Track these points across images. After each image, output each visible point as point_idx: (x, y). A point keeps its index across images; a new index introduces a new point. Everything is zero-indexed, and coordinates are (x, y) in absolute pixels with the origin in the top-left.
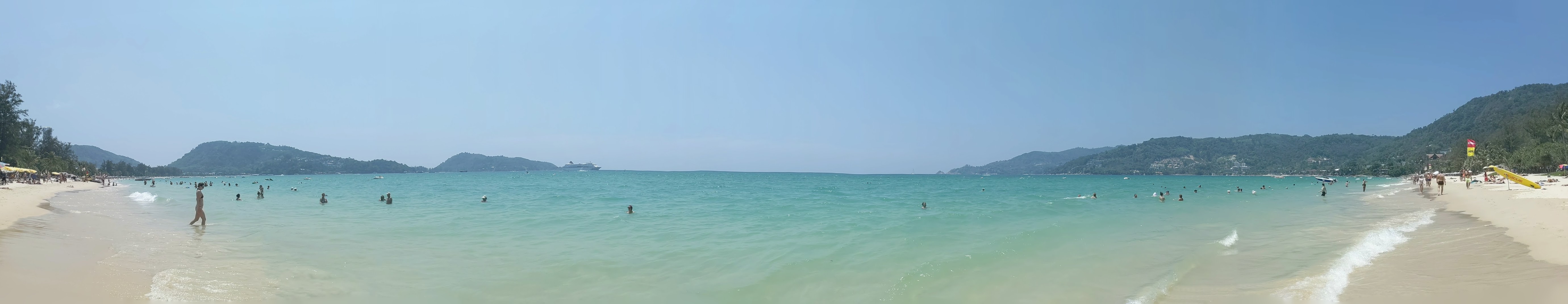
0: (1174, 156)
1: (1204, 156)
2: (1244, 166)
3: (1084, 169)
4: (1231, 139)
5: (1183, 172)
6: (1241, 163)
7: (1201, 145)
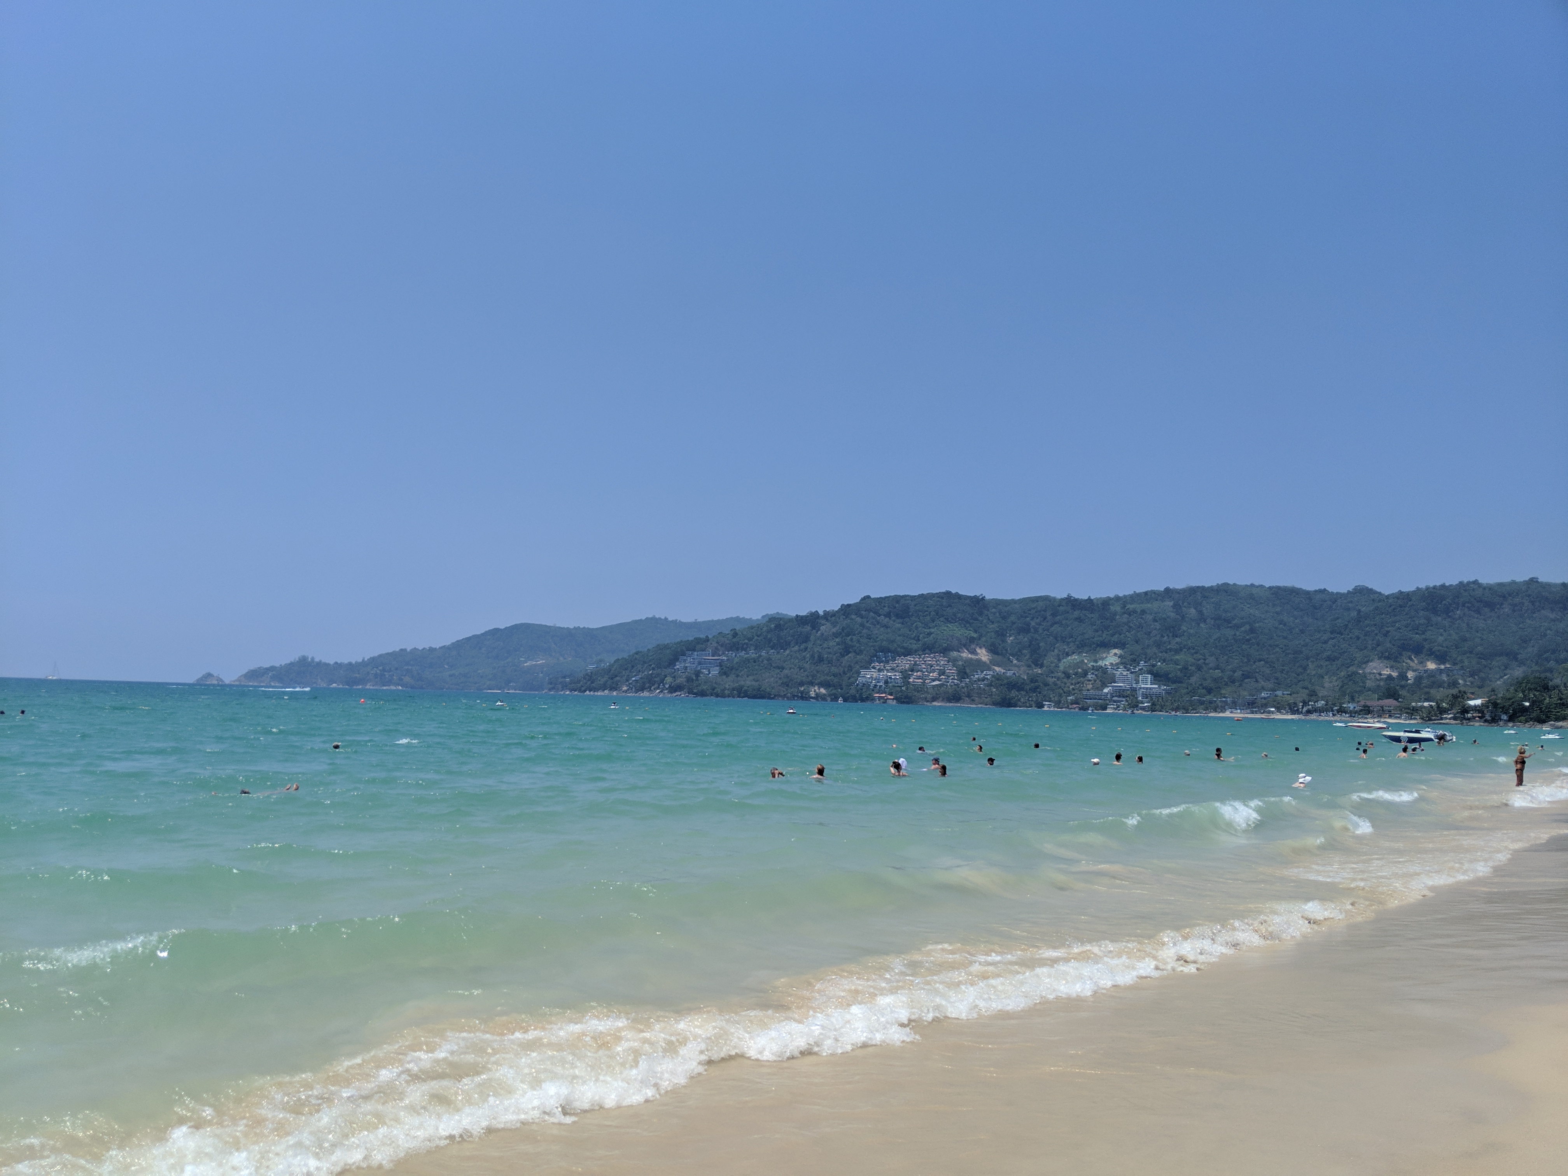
0: (928, 649)
1: (1020, 651)
2: (1147, 684)
3: (669, 680)
4: (1106, 603)
5: (955, 698)
6: (1137, 674)
7: (1013, 618)
